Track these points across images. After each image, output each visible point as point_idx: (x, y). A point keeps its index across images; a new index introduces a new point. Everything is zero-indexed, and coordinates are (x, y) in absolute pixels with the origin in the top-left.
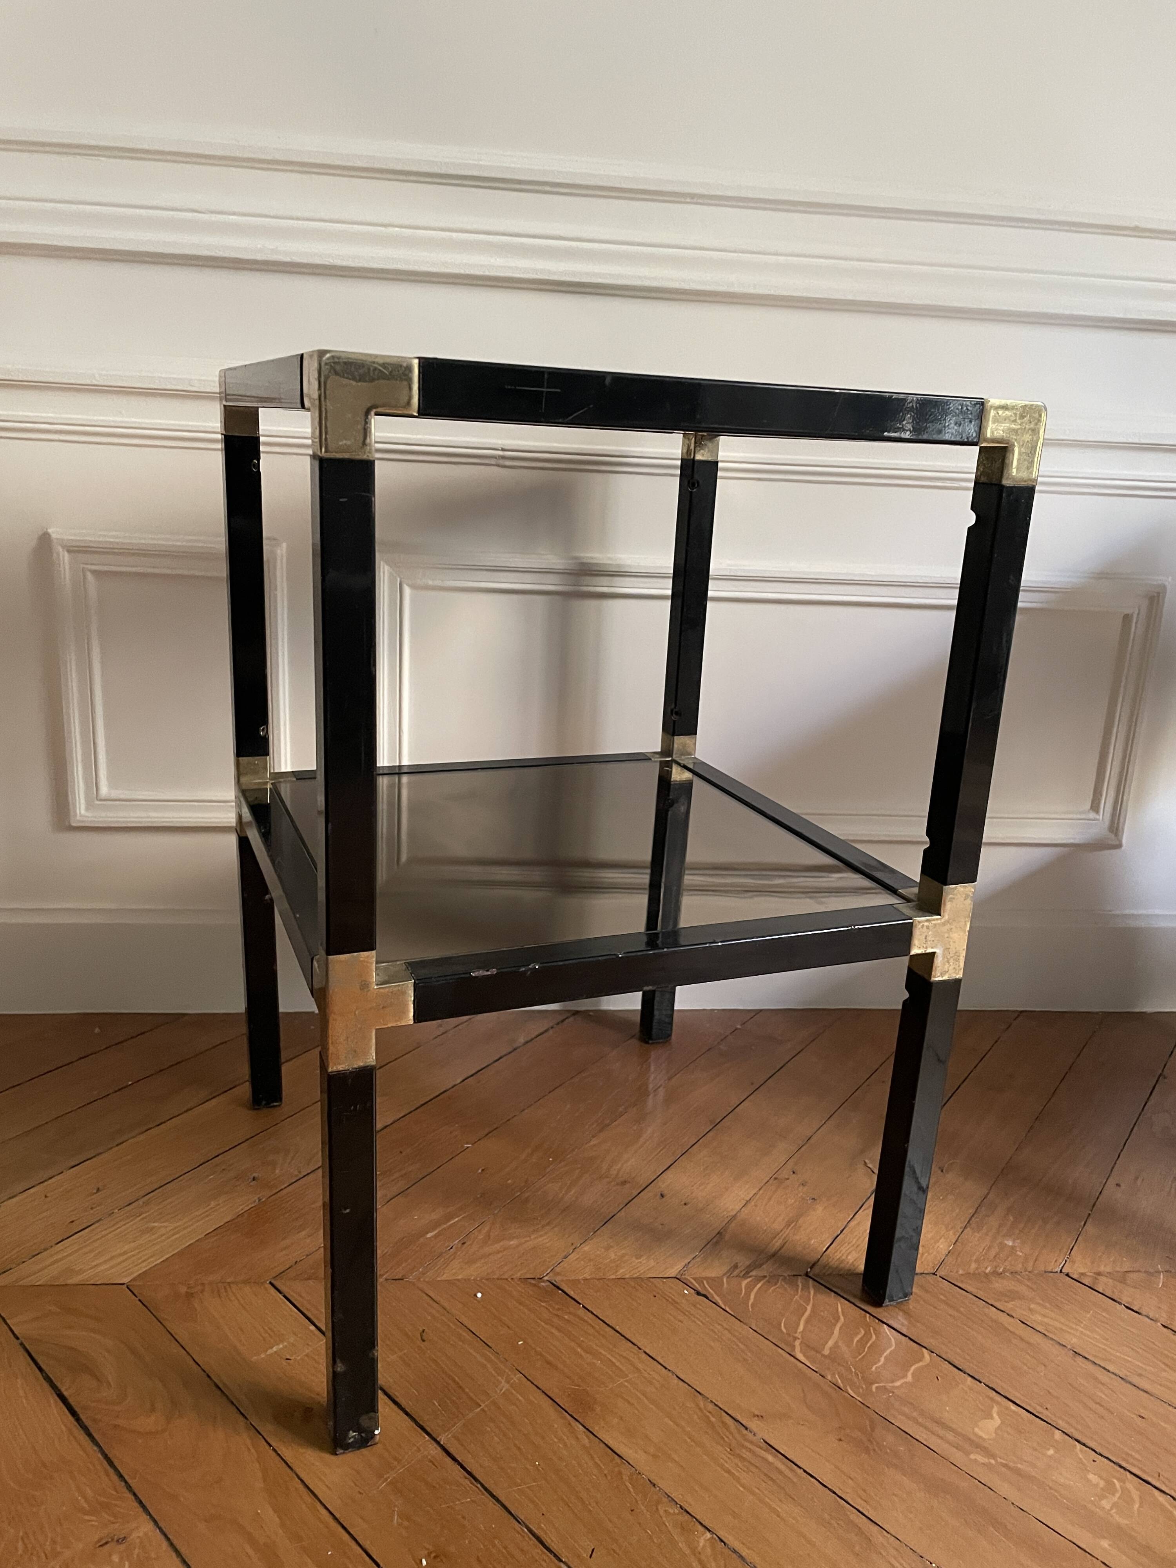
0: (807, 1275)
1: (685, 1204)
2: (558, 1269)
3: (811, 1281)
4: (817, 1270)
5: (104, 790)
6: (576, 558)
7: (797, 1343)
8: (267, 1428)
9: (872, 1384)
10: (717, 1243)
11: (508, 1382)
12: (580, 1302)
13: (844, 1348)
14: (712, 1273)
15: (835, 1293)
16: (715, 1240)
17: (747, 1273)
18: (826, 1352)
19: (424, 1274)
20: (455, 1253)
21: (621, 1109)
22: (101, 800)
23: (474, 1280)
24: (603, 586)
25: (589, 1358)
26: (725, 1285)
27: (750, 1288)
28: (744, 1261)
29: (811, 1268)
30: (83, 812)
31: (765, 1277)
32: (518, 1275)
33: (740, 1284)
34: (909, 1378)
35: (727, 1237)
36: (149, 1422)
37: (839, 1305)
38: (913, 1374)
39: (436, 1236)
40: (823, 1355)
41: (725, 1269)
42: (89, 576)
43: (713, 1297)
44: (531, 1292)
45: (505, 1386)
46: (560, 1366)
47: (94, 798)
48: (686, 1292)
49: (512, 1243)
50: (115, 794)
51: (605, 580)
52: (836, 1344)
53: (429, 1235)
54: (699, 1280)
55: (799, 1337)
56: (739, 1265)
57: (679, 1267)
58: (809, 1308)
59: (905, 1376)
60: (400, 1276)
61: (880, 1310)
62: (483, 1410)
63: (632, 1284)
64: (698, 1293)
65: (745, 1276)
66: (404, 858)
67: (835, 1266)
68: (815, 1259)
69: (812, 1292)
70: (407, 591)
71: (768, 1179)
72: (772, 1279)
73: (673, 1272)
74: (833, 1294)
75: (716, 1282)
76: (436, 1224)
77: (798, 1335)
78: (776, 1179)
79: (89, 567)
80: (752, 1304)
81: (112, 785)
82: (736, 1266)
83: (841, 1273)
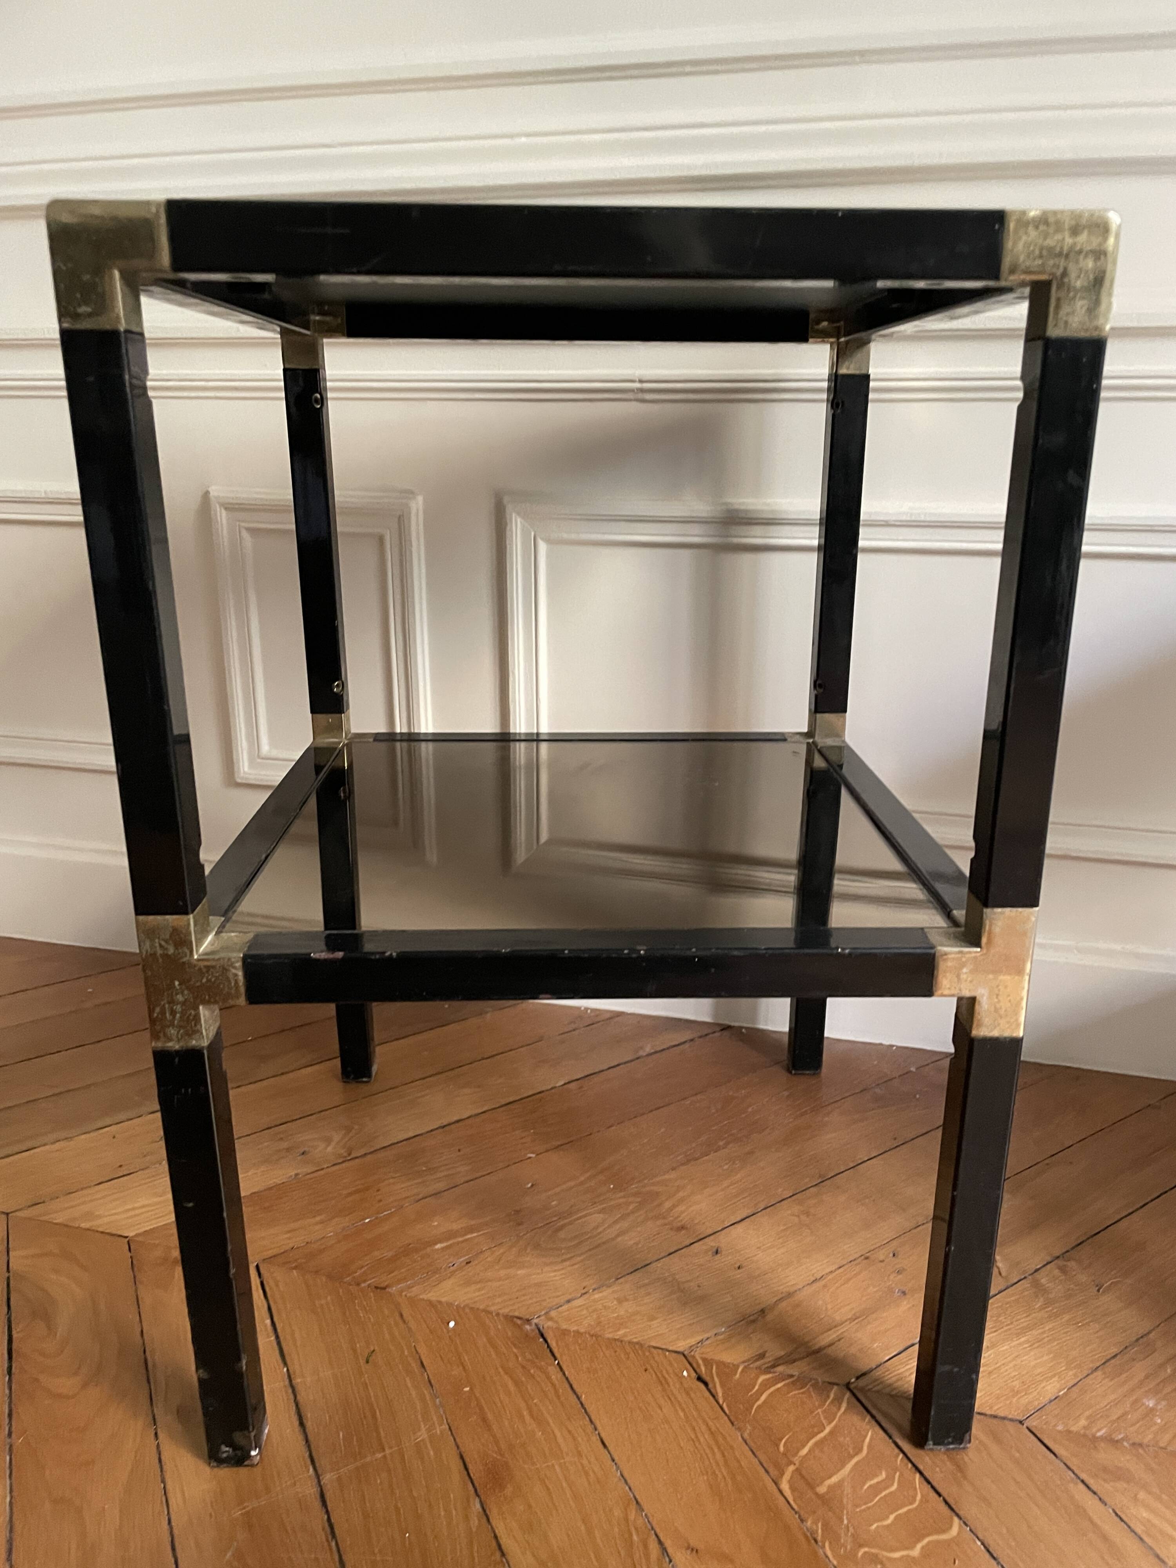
0: (848, 1386)
1: (739, 1268)
2: (553, 1314)
3: (848, 1395)
4: (862, 1383)
5: (265, 748)
6: (726, 504)
7: (791, 1468)
8: (165, 1418)
9: (861, 1546)
10: (754, 1321)
11: (429, 1430)
12: (557, 1355)
13: (848, 1490)
14: (730, 1356)
15: (873, 1417)
16: (752, 1318)
17: (774, 1366)
18: (822, 1489)
19: (410, 1287)
20: (455, 1271)
21: (721, 1143)
22: (263, 758)
23: (457, 1306)
24: (756, 536)
25: (532, 1425)
26: (738, 1376)
27: (765, 1386)
28: (775, 1350)
29: (857, 1378)
30: (246, 769)
31: (792, 1376)
32: (505, 1311)
33: (757, 1378)
34: (916, 1552)
35: (769, 1317)
36: (66, 1384)
37: (870, 1434)
38: (923, 1548)
39: (443, 1249)
40: (816, 1494)
41: (747, 1355)
42: (245, 534)
43: (715, 1387)
44: (510, 1334)
45: (423, 1434)
46: (495, 1427)
47: (256, 756)
48: (685, 1373)
49: (519, 1272)
50: (275, 753)
51: (758, 530)
52: (840, 1484)
53: (438, 1246)
54: (708, 1362)
55: (797, 1463)
56: (767, 1355)
57: (693, 1341)
58: (827, 1430)
59: (912, 1547)
60: (382, 1285)
61: (920, 1452)
62: (385, 1457)
63: (628, 1349)
64: (699, 1379)
65: (767, 1370)
66: (544, 837)
67: (889, 1381)
68: (865, 1368)
69: (843, 1409)
70: (542, 547)
71: (857, 1256)
72: (800, 1382)
73: (682, 1345)
74: (868, 1418)
75: (727, 1369)
76: (451, 1235)
77: (796, 1460)
78: (867, 1258)
79: (243, 524)
80: (759, 1407)
81: (273, 743)
82: (762, 1356)
83: (894, 1393)
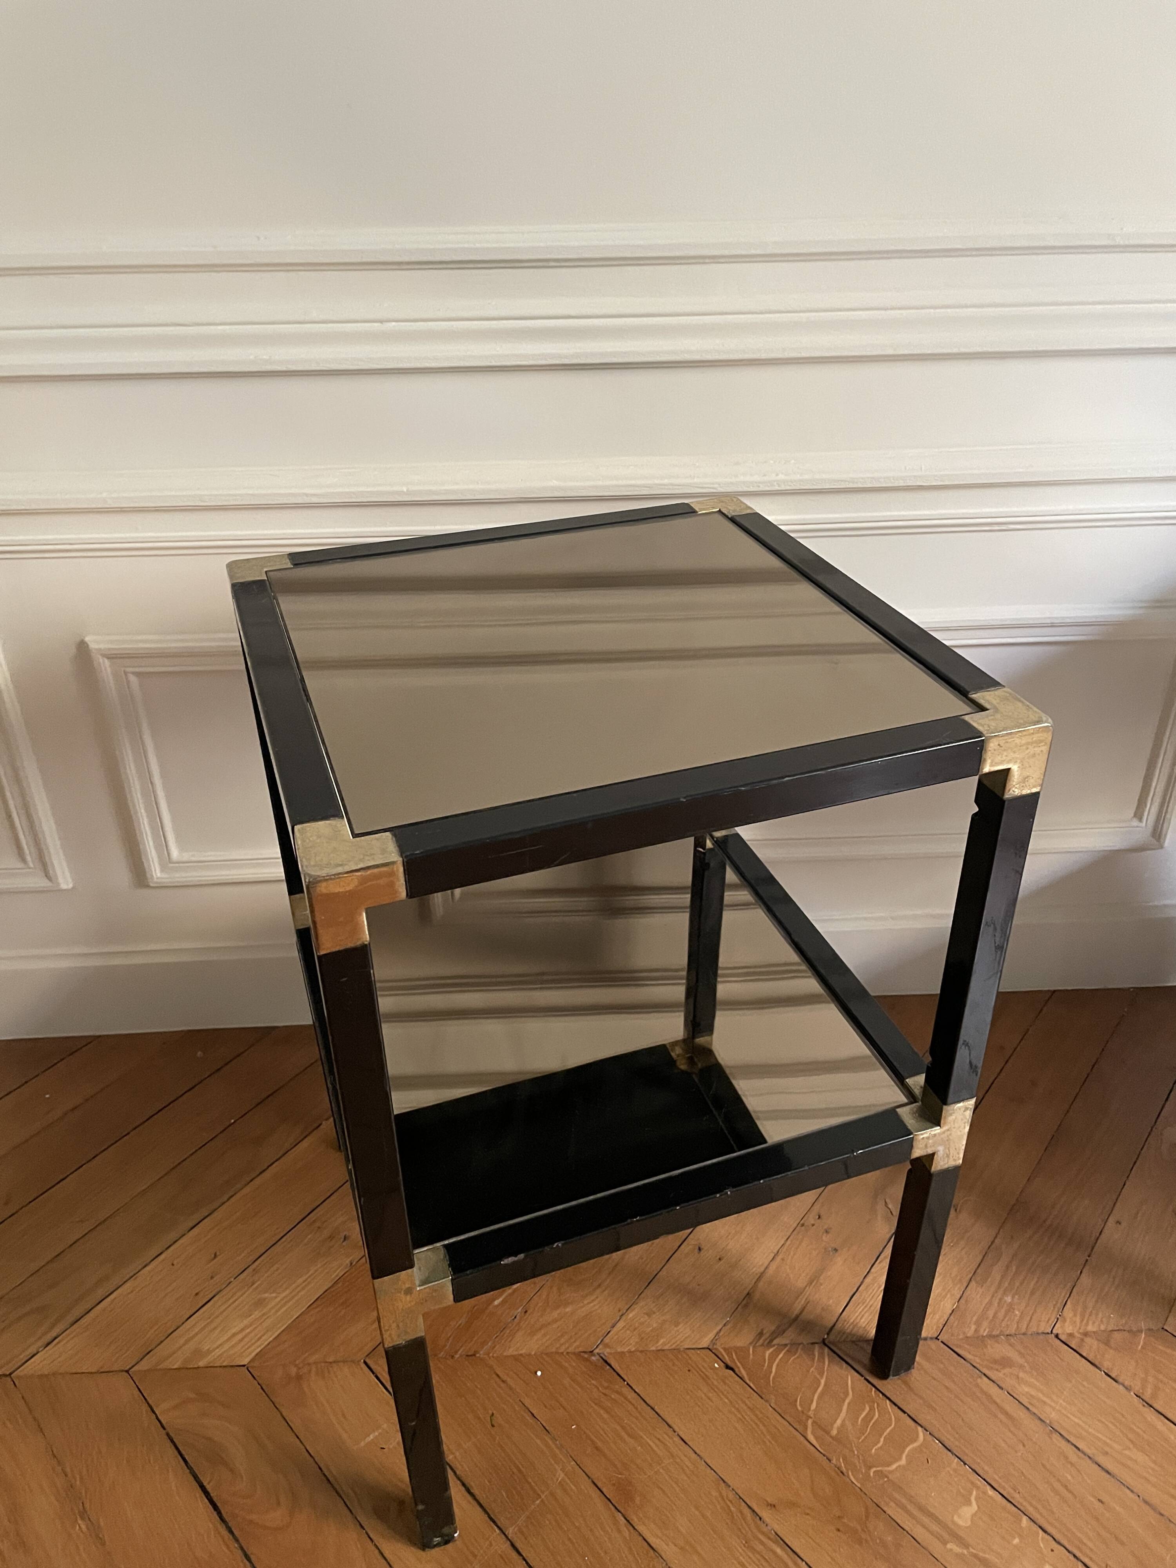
0: (824, 1342)
1: (720, 1259)
2: (607, 1340)
3: (826, 1350)
4: (832, 1337)
7: (810, 1422)
8: (370, 1523)
9: (870, 1468)
10: (746, 1306)
11: (563, 1470)
12: (626, 1378)
13: (850, 1427)
14: (740, 1342)
15: (847, 1363)
16: (744, 1302)
17: (771, 1341)
18: (834, 1432)
19: (492, 1348)
20: (519, 1323)
23: (535, 1355)
25: (632, 1443)
26: (751, 1356)
27: (773, 1358)
28: (769, 1327)
29: (828, 1334)
31: (786, 1345)
32: (572, 1349)
33: (764, 1353)
34: (903, 1462)
35: (755, 1298)
36: (277, 1517)
37: (849, 1377)
38: (906, 1456)
39: (502, 1304)
40: (831, 1437)
41: (751, 1337)
43: (740, 1371)
44: (583, 1368)
45: (561, 1475)
46: (607, 1452)
48: (716, 1365)
49: (568, 1310)
52: (843, 1424)
53: (496, 1303)
54: (727, 1351)
55: (812, 1416)
56: (765, 1332)
57: (711, 1336)
58: (823, 1382)
59: (900, 1459)
60: (471, 1352)
61: (885, 1382)
62: (542, 1501)
63: (671, 1356)
64: (728, 1367)
65: (769, 1344)
67: (848, 1331)
68: (832, 1324)
69: (827, 1363)
71: (795, 1225)
72: (793, 1347)
73: (705, 1342)
74: (845, 1365)
75: (741, 1351)
77: (811, 1413)
78: (803, 1225)
80: (774, 1378)
82: (761, 1334)
83: (854, 1339)
